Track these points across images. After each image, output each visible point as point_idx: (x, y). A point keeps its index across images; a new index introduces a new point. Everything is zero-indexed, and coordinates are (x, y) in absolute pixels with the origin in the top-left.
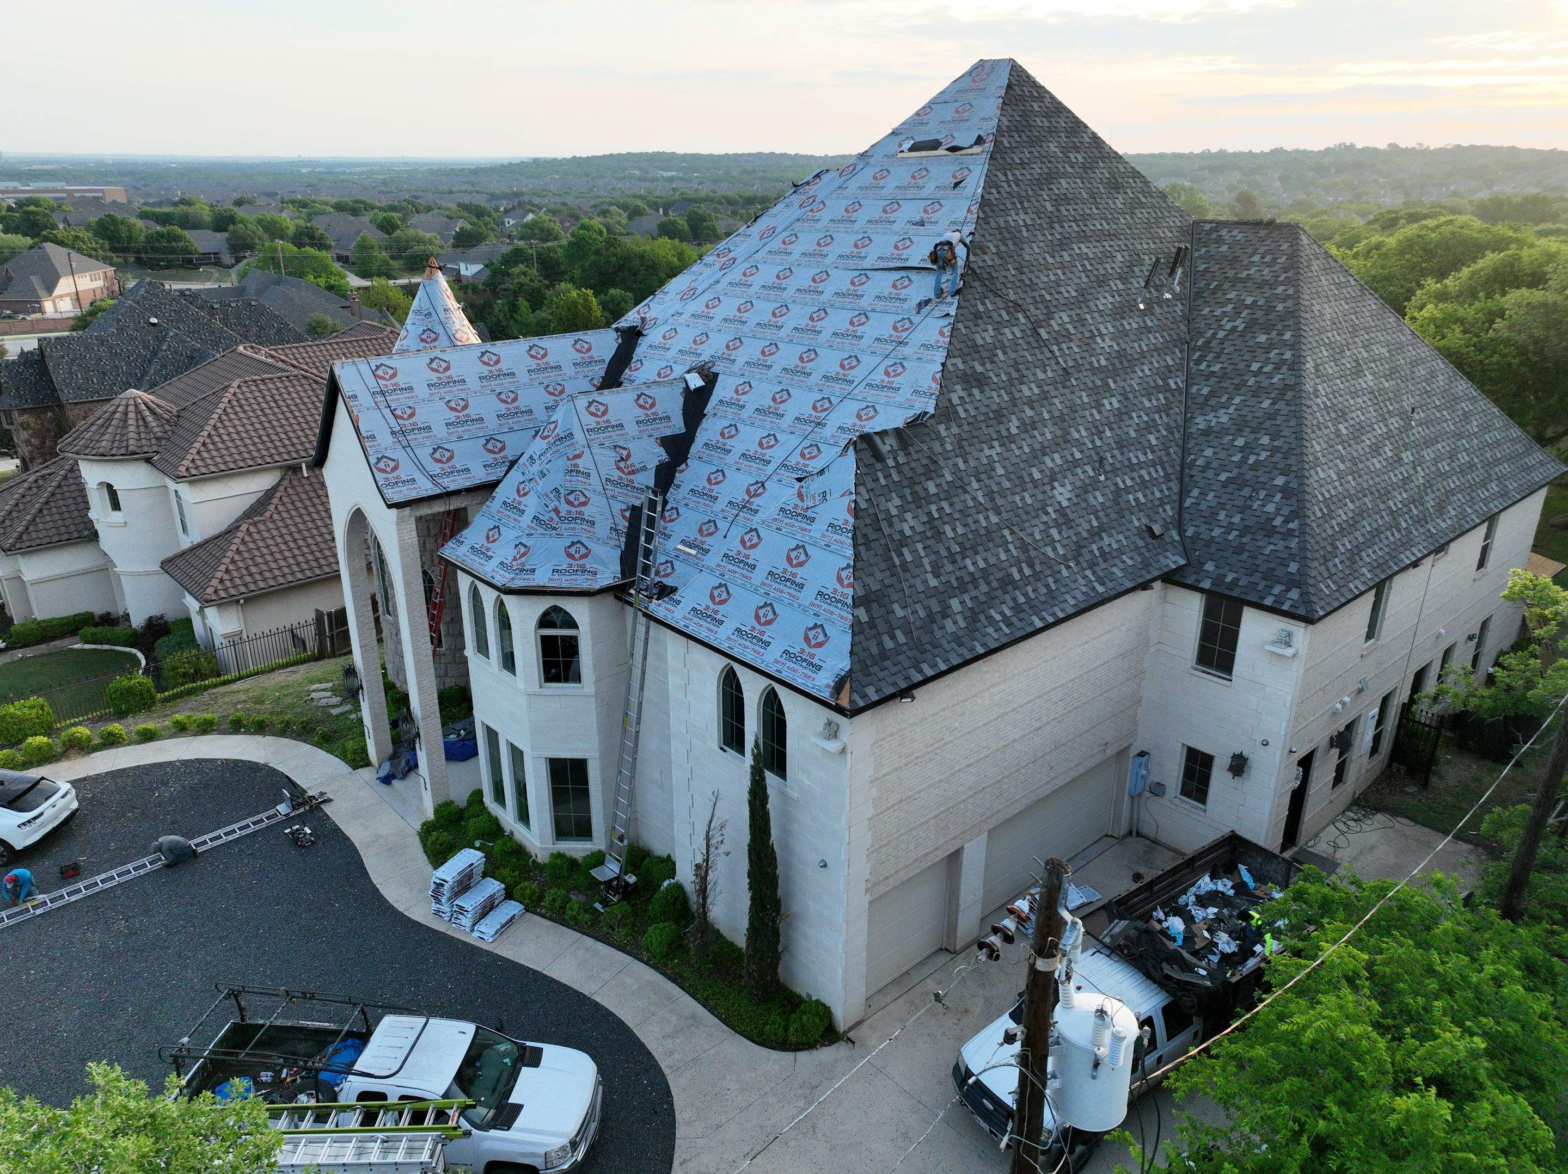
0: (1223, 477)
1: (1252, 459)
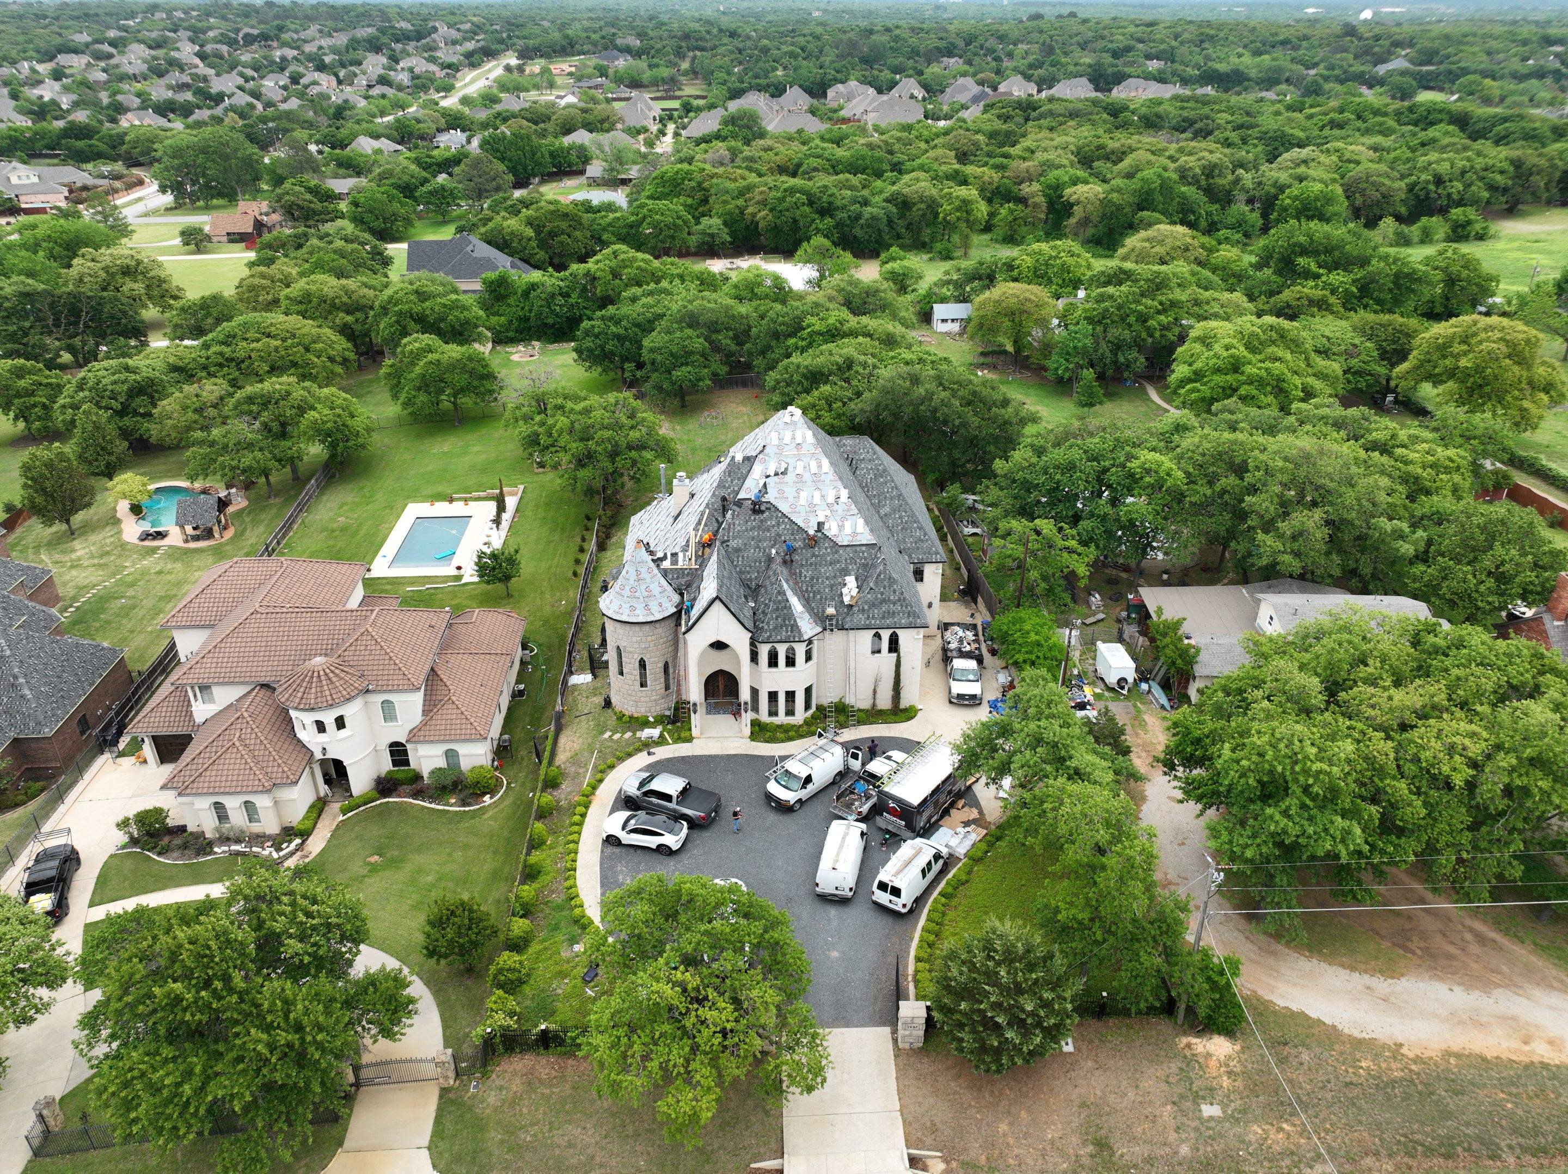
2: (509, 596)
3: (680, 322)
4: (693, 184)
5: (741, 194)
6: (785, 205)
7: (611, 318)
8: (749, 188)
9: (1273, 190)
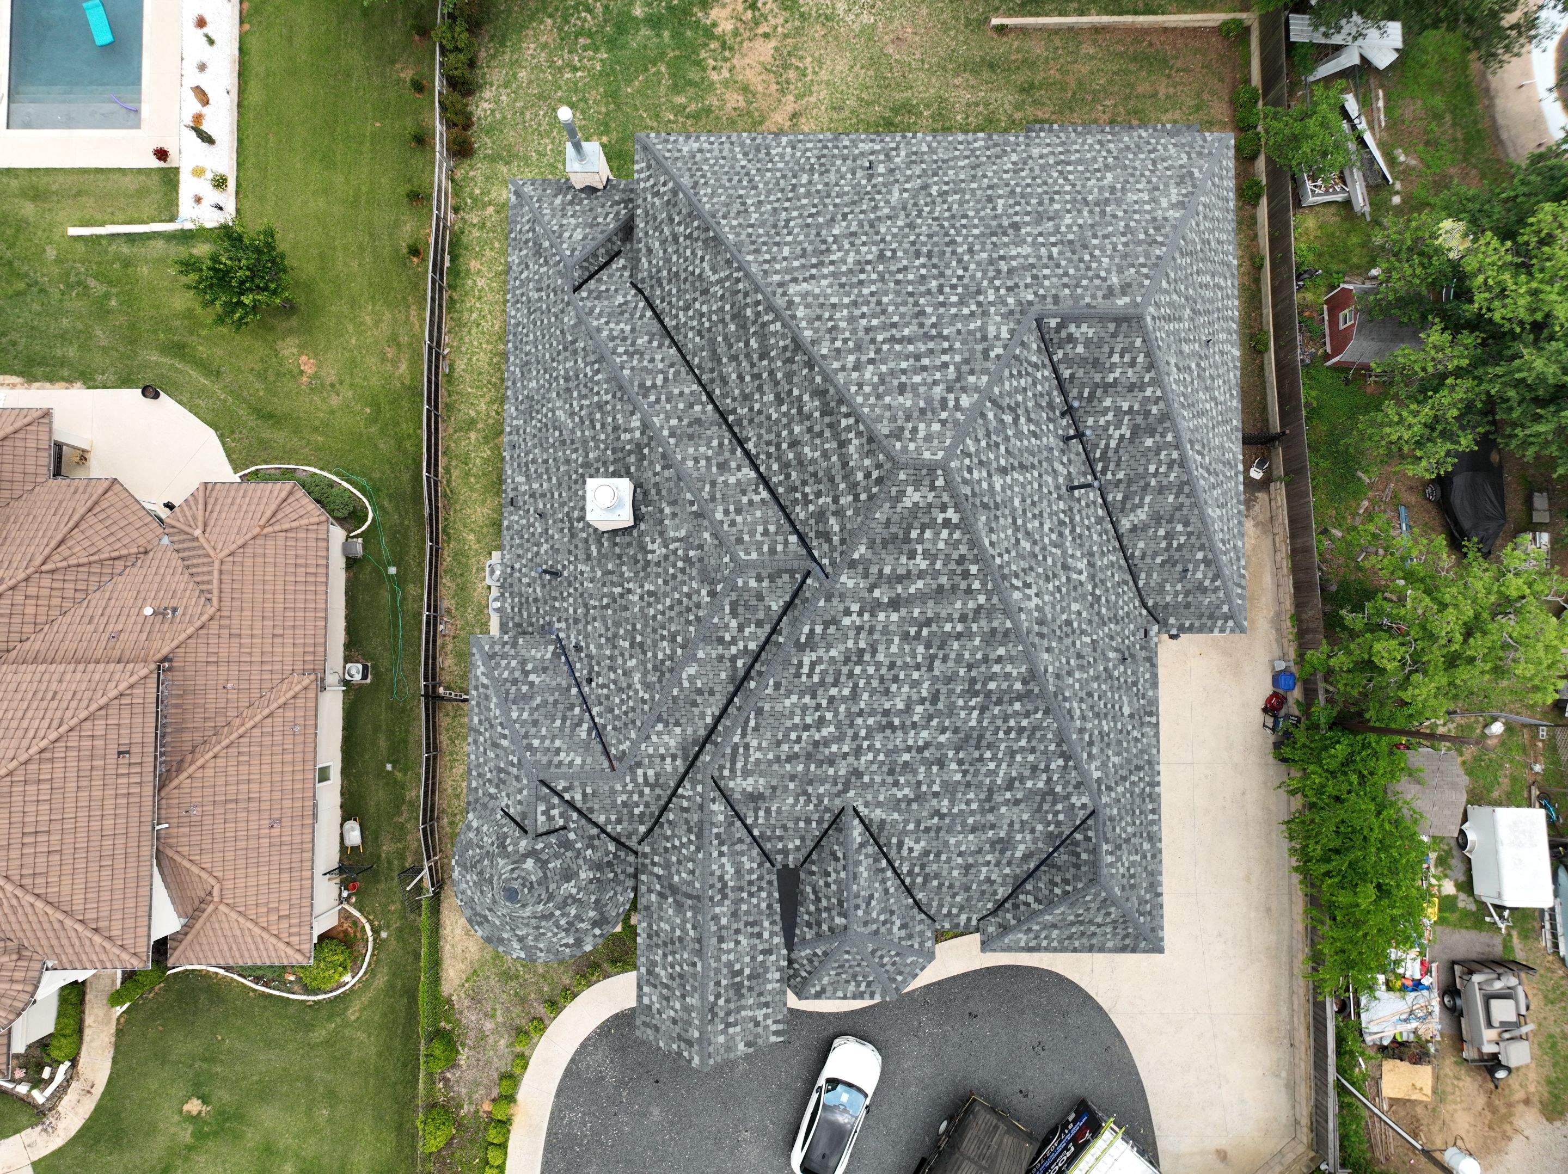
0: (1159, 560)
1: (1175, 544)
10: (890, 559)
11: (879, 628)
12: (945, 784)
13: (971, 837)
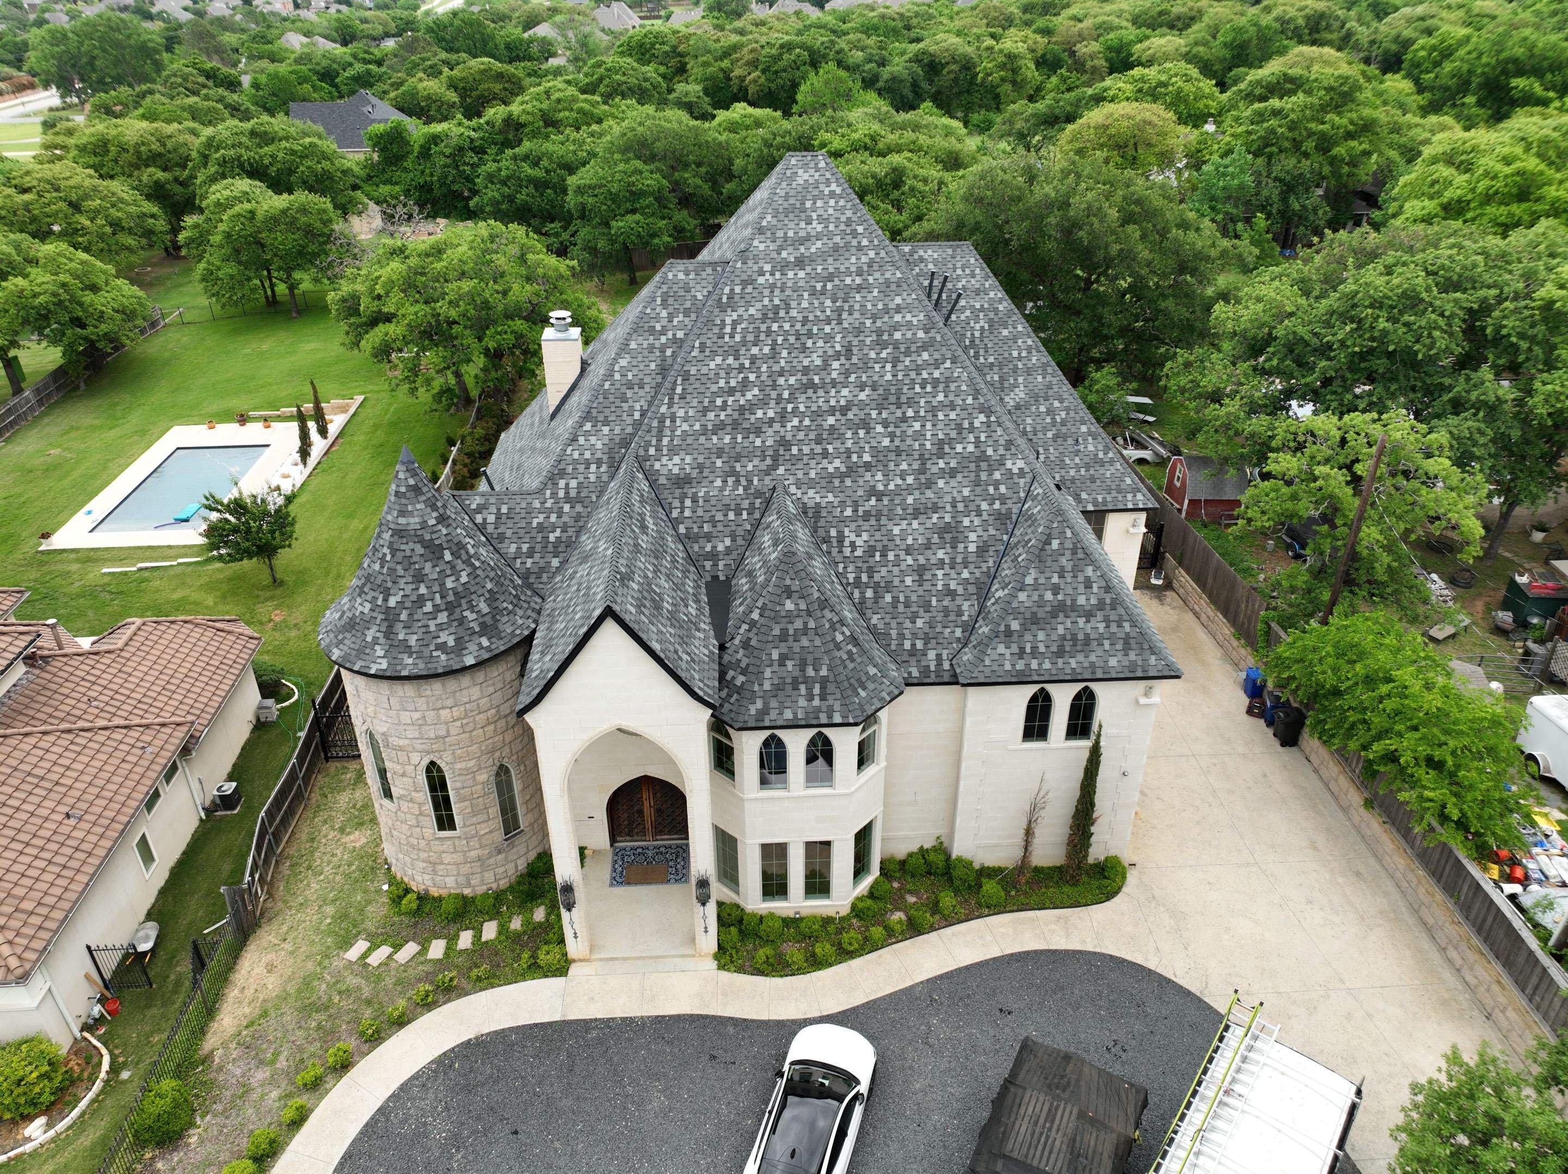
0: (1050, 435)
1: (1058, 419)
2: (276, 582)
3: (625, 150)
4: (666, 48)
5: (726, 54)
6: (782, 64)
7: (526, 158)
8: (735, 48)
9: (1394, 47)
10: (791, 225)
11: (790, 284)
12: (875, 452)
13: (915, 524)
